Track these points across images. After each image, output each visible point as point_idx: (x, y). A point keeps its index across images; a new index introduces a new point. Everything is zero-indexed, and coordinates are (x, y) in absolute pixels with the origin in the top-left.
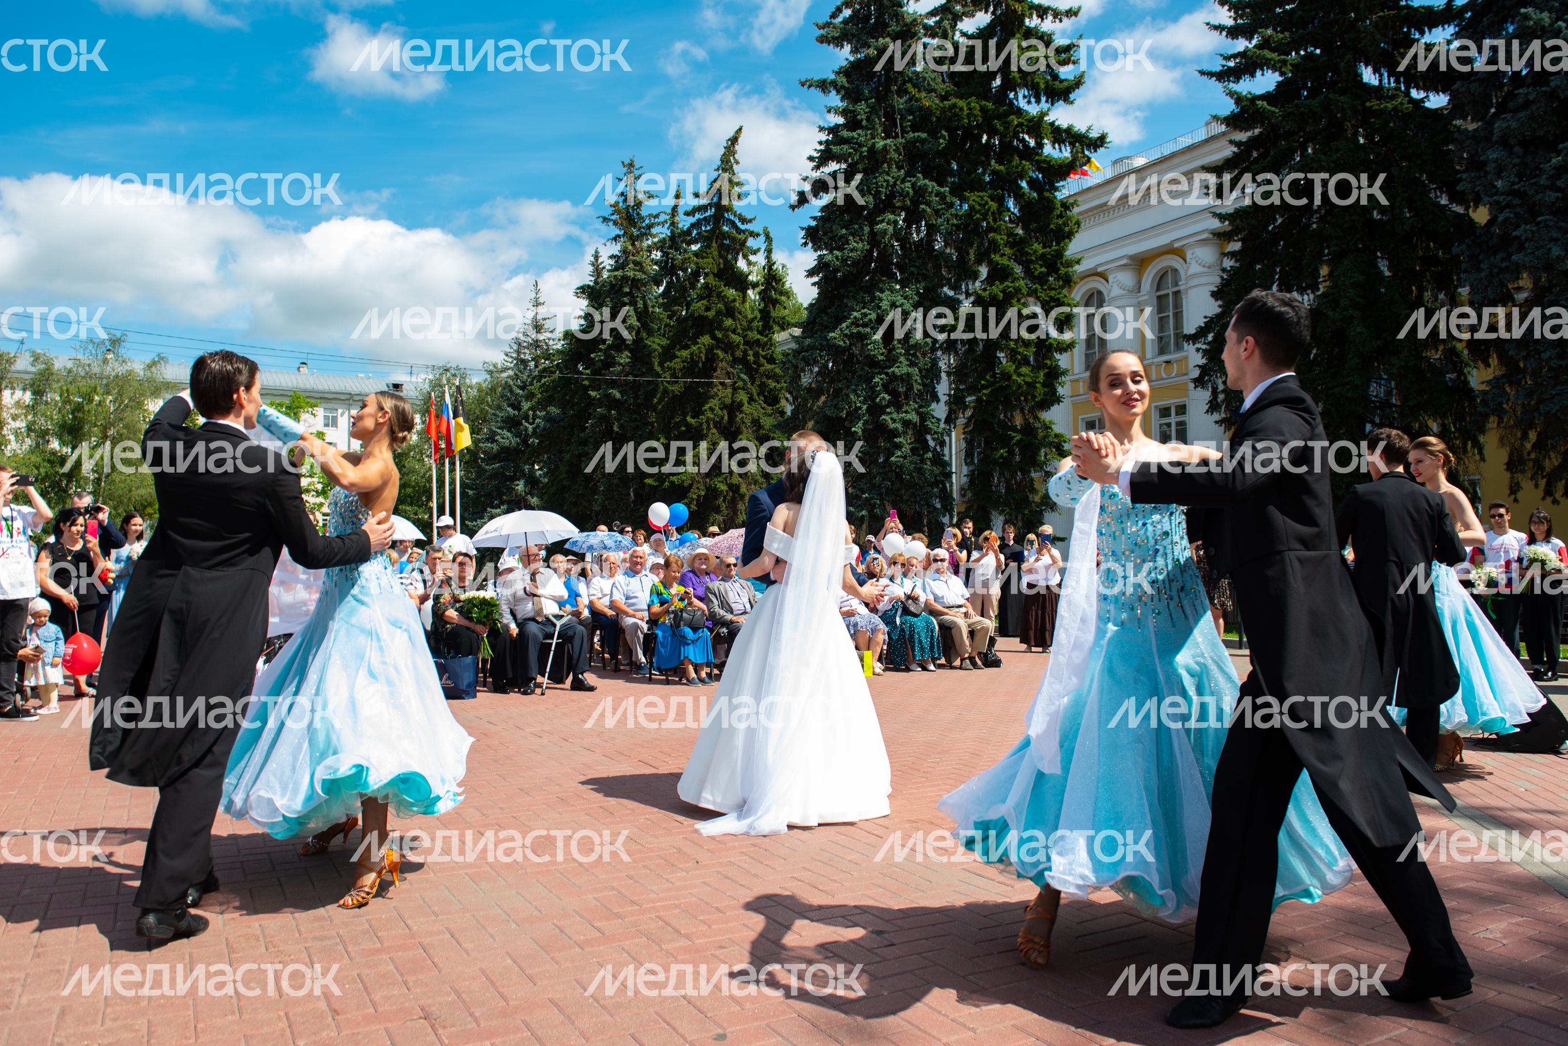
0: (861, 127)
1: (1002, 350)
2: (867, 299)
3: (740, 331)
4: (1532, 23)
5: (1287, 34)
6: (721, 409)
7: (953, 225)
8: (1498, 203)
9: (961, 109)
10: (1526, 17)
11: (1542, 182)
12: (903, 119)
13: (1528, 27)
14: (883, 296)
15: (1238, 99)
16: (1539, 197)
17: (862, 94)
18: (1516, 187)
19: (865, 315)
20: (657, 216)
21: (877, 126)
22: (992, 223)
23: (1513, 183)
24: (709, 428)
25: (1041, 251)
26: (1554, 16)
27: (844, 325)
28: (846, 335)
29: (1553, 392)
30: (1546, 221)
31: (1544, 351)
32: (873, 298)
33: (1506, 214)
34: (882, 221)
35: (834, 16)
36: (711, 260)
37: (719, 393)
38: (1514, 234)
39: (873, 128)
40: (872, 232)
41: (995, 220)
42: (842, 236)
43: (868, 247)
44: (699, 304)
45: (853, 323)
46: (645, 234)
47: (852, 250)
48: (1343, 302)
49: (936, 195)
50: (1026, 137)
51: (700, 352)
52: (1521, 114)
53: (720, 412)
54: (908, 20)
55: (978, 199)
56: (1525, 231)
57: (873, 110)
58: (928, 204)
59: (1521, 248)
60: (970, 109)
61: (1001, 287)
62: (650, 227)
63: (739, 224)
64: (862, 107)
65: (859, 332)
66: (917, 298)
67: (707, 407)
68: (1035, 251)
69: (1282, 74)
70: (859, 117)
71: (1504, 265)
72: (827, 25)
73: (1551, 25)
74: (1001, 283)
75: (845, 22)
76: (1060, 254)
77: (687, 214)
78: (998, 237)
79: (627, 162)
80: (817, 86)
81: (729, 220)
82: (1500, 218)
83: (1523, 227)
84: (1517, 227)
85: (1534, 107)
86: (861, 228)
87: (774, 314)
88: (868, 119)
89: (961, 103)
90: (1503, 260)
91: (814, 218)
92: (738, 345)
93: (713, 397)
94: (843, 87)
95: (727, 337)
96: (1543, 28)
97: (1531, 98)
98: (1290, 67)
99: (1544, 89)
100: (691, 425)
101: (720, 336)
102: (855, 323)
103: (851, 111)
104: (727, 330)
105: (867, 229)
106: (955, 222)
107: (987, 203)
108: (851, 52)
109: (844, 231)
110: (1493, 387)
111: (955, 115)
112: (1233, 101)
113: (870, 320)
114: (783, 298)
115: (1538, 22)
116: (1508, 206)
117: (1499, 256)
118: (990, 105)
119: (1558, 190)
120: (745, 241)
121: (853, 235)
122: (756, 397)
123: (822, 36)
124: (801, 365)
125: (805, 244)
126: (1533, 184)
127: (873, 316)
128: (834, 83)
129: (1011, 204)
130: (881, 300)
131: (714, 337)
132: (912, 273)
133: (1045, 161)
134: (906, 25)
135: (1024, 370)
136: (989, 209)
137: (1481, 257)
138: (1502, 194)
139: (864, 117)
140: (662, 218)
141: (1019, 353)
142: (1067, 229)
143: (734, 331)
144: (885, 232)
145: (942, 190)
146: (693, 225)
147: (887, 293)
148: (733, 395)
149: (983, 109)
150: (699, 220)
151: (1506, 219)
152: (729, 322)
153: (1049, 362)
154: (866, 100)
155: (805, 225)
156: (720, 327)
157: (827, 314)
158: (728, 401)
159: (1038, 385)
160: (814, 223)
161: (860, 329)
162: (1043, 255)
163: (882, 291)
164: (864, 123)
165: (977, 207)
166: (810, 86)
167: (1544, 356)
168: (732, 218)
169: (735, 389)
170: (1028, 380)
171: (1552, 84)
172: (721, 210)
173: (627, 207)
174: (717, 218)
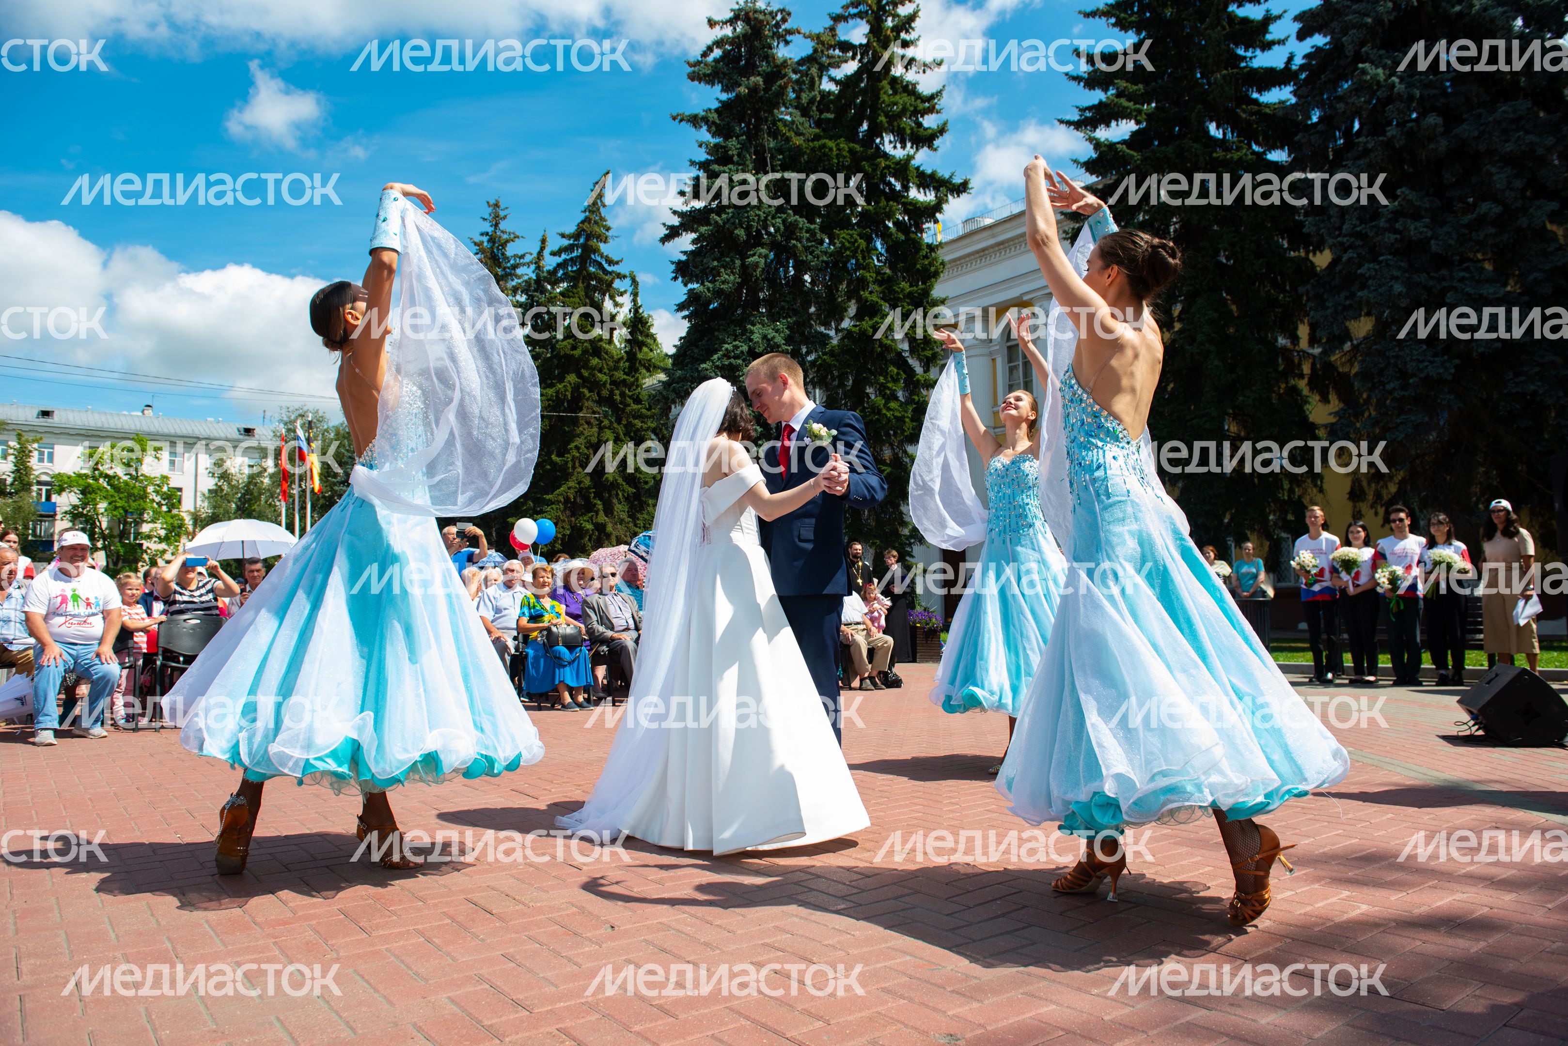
0: (732, 163)
1: (871, 385)
2: (739, 331)
3: (606, 370)
4: (1368, 77)
5: (1141, 86)
6: (587, 448)
7: (823, 261)
8: (1342, 244)
9: (831, 149)
10: (1364, 72)
11: (1381, 225)
12: (773, 158)
13: (1365, 81)
14: (754, 329)
15: (1097, 145)
16: (1379, 238)
17: (733, 131)
18: (1358, 229)
19: (737, 347)
20: (522, 257)
21: (748, 162)
22: (861, 261)
23: (1355, 226)
24: (574, 468)
25: (908, 290)
26: (1387, 72)
27: (715, 357)
28: (717, 367)
29: (1398, 421)
30: (1387, 260)
31: (1389, 383)
32: (744, 331)
33: (1350, 254)
34: (754, 255)
35: (705, 55)
36: (577, 300)
37: (586, 432)
38: (1359, 271)
39: (744, 164)
40: (743, 266)
41: (864, 258)
42: (714, 268)
43: (739, 280)
44: (565, 343)
45: (724, 355)
46: (510, 274)
47: (723, 282)
48: (1200, 338)
49: (807, 232)
50: (892, 180)
51: (566, 390)
52: (1361, 162)
53: (586, 451)
54: (779, 62)
55: (848, 237)
56: (1369, 269)
57: (744, 147)
58: (799, 240)
59: (1363, 287)
60: (839, 150)
61: (871, 323)
62: (515, 267)
63: (606, 266)
64: (733, 143)
65: (731, 364)
66: (788, 332)
67: (572, 445)
68: (903, 290)
69: (1138, 122)
70: (730, 153)
71: (1348, 302)
72: (698, 63)
73: (1385, 80)
74: (871, 319)
75: (716, 61)
76: (926, 293)
77: (553, 254)
78: (868, 275)
79: (492, 202)
80: (688, 121)
81: (595, 261)
82: (1345, 258)
83: (1366, 266)
84: (1360, 266)
85: (1372, 155)
86: (733, 261)
87: (640, 356)
88: (739, 155)
89: (831, 144)
90: (1346, 298)
91: (685, 253)
92: (605, 384)
93: (579, 436)
94: (714, 123)
95: (594, 375)
96: (1378, 83)
97: (1370, 146)
98: (1144, 117)
99: (1381, 138)
100: (556, 463)
101: (586, 374)
102: (727, 355)
103: (722, 147)
104: (593, 368)
105: (738, 263)
106: (825, 258)
107: (856, 241)
108: (723, 90)
109: (715, 263)
110: (1341, 418)
111: (825, 154)
112: (1092, 147)
113: (742, 352)
114: (649, 341)
115: (1375, 77)
116: (1352, 246)
117: (1343, 295)
118: (858, 147)
119: (1396, 232)
120: (612, 282)
121: (725, 267)
122: (622, 436)
123: (694, 72)
124: (672, 396)
125: (675, 278)
126: (1374, 226)
127: (745, 348)
128: (705, 120)
129: (878, 245)
130: (752, 332)
131: (580, 376)
132: (783, 308)
133: (911, 203)
134: (777, 66)
135: (893, 405)
136: (858, 247)
137: (1325, 296)
138: (1345, 236)
139: (735, 152)
140: (528, 258)
141: (888, 388)
142: (933, 269)
143: (600, 371)
144: (756, 265)
145: (812, 227)
146: (559, 265)
147: (758, 326)
148: (599, 434)
149: (851, 151)
150: (565, 260)
151: (1350, 260)
152: (595, 361)
153: (916, 398)
154: (737, 137)
155: (676, 259)
156: (586, 366)
157: (697, 347)
158: (594, 440)
159: (907, 420)
160: (684, 258)
161: (732, 360)
162: (910, 293)
163: (754, 325)
164: (735, 158)
165: (847, 244)
166: (681, 121)
167: (1389, 387)
168: (599, 259)
169: (601, 428)
170: (898, 414)
171: (1389, 134)
172: (588, 251)
173: (492, 248)
174: (584, 259)
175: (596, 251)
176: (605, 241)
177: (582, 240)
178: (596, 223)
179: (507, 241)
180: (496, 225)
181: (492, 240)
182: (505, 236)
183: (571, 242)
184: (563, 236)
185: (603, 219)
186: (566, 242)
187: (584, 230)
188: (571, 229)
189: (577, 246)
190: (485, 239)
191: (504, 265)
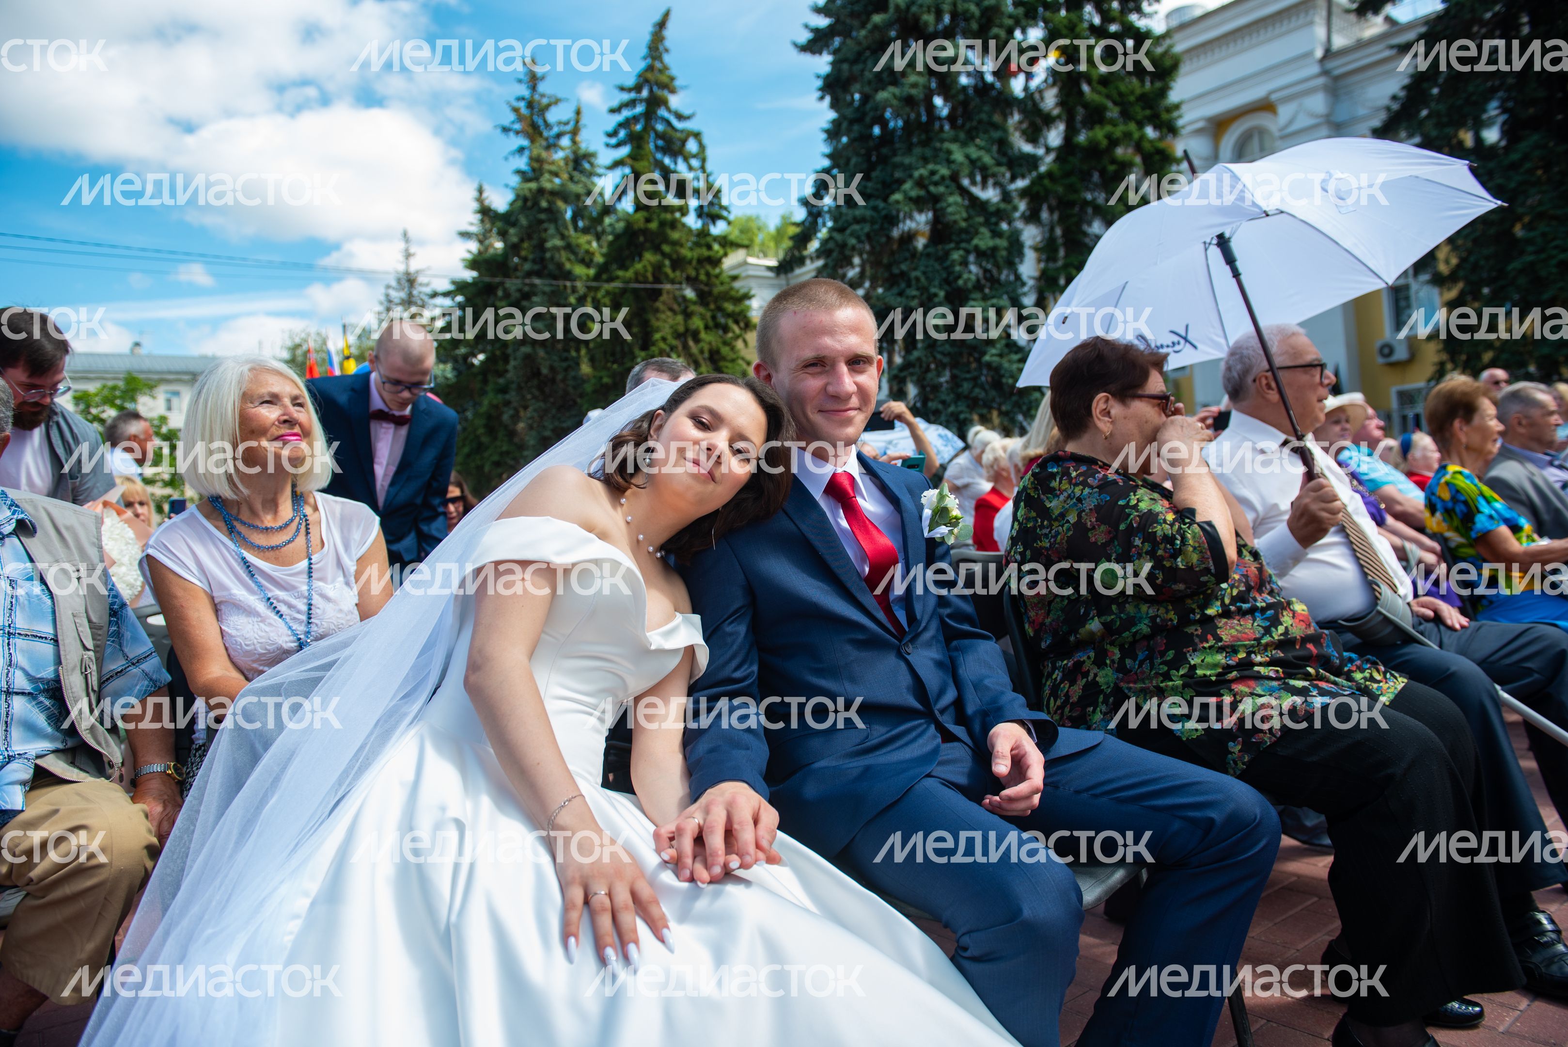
62: (555, 136)
63: (675, 122)
68: (1133, 91)
81: (663, 116)
95: (675, 251)
101: (667, 250)
104: (673, 243)
120: (682, 142)
131: (660, 252)
146: (620, 124)
150: (627, 118)
152: (674, 235)
156: (666, 241)
168: (666, 114)
172: (655, 103)
173: (532, 114)
174: (649, 115)
175: (664, 103)
176: (673, 91)
177: (645, 93)
178: (660, 71)
179: (548, 106)
180: (534, 88)
181: (530, 105)
182: (545, 101)
183: (633, 95)
184: (622, 89)
185: (666, 68)
186: (626, 97)
187: (647, 81)
188: (631, 82)
189: (641, 101)
190: (522, 105)
191: (546, 134)
